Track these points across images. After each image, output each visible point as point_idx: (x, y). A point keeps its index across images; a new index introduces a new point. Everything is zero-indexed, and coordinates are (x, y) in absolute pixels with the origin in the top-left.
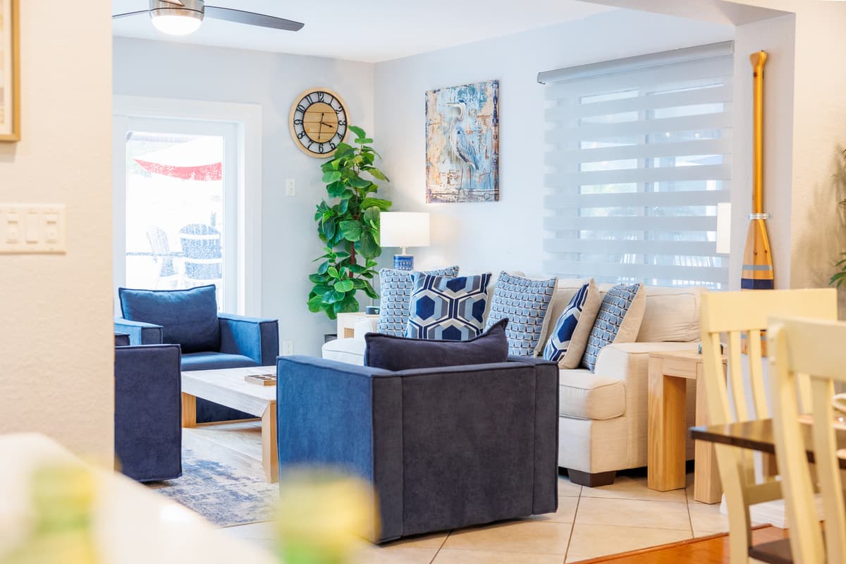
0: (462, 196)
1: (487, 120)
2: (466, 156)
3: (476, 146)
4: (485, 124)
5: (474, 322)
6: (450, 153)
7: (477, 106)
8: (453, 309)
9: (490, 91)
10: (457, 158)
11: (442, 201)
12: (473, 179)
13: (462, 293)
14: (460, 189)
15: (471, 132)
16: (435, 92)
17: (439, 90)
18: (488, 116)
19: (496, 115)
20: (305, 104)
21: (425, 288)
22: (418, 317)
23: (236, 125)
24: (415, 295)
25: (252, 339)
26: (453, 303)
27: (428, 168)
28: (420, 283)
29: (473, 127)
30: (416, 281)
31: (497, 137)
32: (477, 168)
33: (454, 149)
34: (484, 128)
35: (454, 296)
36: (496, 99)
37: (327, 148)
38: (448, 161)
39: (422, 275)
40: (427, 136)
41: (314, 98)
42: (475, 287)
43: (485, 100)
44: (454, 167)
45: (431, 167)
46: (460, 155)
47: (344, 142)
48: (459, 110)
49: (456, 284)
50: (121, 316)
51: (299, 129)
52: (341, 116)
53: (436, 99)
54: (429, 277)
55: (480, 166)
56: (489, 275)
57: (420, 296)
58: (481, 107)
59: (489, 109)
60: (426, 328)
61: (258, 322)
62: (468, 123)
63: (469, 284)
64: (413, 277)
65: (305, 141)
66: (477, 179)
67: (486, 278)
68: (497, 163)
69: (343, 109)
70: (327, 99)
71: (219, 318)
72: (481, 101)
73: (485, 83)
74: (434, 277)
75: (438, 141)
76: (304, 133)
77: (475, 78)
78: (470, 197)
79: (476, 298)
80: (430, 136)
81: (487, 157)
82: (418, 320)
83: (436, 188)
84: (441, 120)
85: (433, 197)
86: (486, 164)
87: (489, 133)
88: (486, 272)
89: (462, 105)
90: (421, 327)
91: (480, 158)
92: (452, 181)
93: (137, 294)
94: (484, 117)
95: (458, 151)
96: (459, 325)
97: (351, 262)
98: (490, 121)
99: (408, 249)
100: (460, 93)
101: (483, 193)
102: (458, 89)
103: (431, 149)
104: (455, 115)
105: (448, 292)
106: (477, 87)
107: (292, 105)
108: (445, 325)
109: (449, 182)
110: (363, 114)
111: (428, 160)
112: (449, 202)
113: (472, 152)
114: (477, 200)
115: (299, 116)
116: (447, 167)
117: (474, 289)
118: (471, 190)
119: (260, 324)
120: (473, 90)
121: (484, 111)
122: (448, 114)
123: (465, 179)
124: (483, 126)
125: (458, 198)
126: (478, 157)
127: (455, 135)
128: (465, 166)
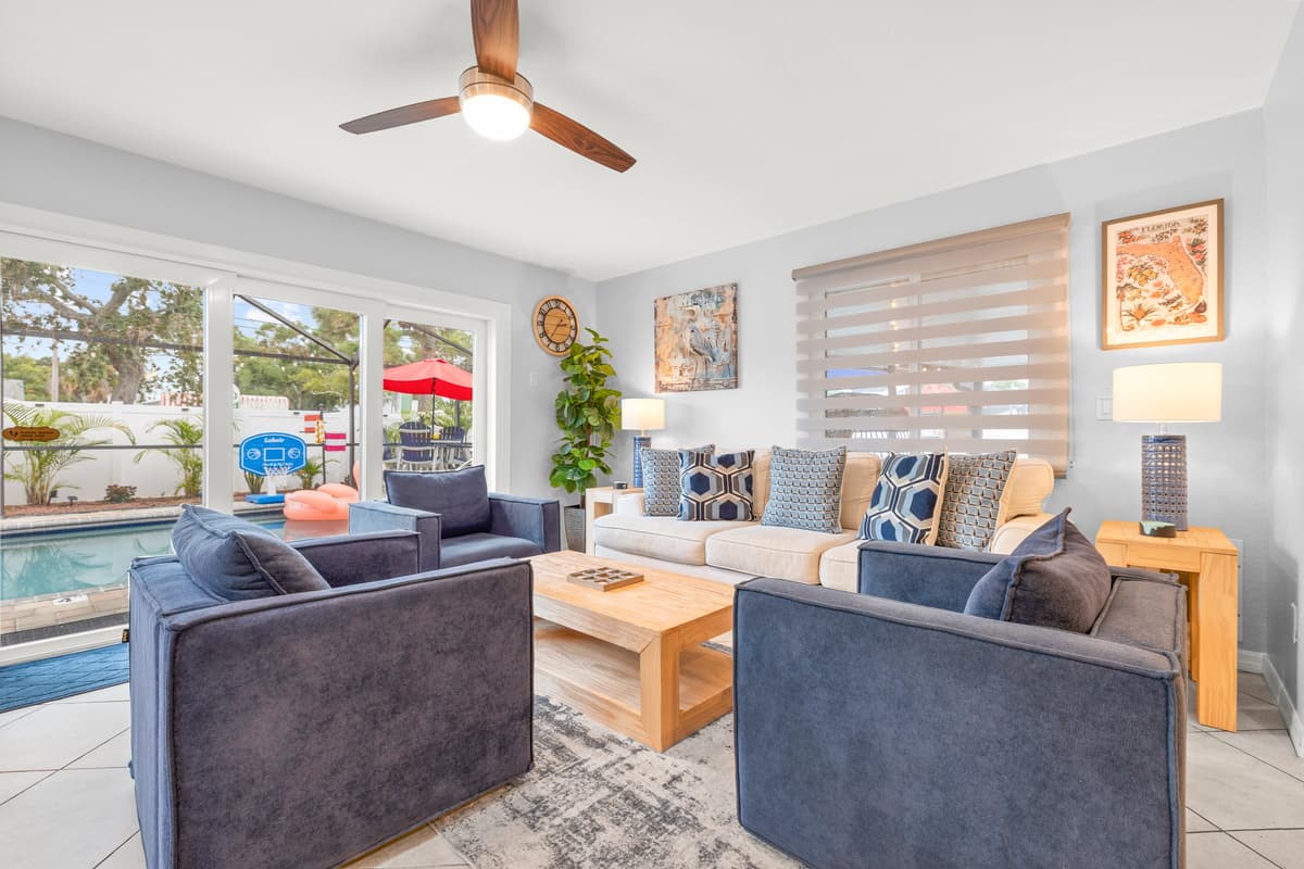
0: (696, 385)
1: (726, 318)
2: (701, 351)
3: (714, 344)
4: (723, 321)
5: (747, 496)
6: (682, 350)
7: (714, 307)
8: (728, 484)
9: (729, 292)
10: (690, 353)
11: (674, 391)
12: (710, 370)
13: (733, 469)
14: (693, 380)
15: (707, 330)
16: (665, 299)
17: (670, 297)
18: (728, 315)
19: (735, 313)
20: (545, 308)
21: (697, 465)
22: (694, 493)
23: (486, 322)
24: (686, 473)
25: (535, 521)
26: (727, 479)
27: (657, 364)
28: (690, 461)
29: (709, 326)
30: (686, 460)
31: (735, 332)
32: (714, 360)
33: (688, 346)
34: (722, 326)
35: (727, 472)
36: (735, 299)
37: (562, 347)
38: (680, 356)
39: (691, 453)
40: (656, 337)
41: (553, 304)
42: (744, 463)
43: (723, 301)
44: (687, 361)
45: (661, 363)
46: (695, 350)
47: (576, 341)
48: (693, 312)
49: (727, 461)
50: (386, 499)
51: (541, 330)
52: (572, 322)
53: (666, 305)
54: (698, 455)
55: (717, 358)
56: (753, 452)
57: (693, 472)
58: (718, 307)
59: (728, 308)
60: (703, 503)
61: (541, 503)
62: (703, 322)
63: (738, 460)
64: (681, 455)
65: (545, 339)
66: (714, 370)
67: (751, 454)
68: (735, 355)
69: (574, 318)
70: (563, 307)
71: (490, 499)
72: (718, 302)
73: (723, 287)
74: (703, 455)
75: (669, 340)
76: (544, 334)
77: (711, 283)
78: (707, 385)
79: (746, 473)
80: (659, 335)
81: (726, 350)
82: (694, 495)
83: (666, 380)
84: (672, 322)
85: (662, 388)
86: (724, 357)
87: (728, 331)
88: (750, 448)
89: (695, 308)
90: (698, 503)
91: (718, 352)
92: (686, 373)
93: (404, 477)
94: (722, 317)
95: (692, 346)
96: (735, 499)
97: (585, 444)
98: (729, 319)
99: (646, 432)
100: (694, 298)
101: (721, 382)
102: (690, 295)
103: (662, 348)
104: (688, 317)
105: (720, 468)
106: (714, 292)
107: (536, 307)
108: (722, 499)
109: (681, 374)
110: (589, 319)
111: (657, 356)
112: (681, 391)
113: (708, 347)
114: (714, 387)
115: (540, 318)
116: (680, 361)
117: (744, 464)
118: (708, 380)
119: (543, 505)
120: (708, 293)
121: (722, 311)
122: (680, 316)
123: (700, 370)
124: (721, 324)
125: (692, 387)
126: (715, 350)
127: (688, 334)
128: (700, 359)
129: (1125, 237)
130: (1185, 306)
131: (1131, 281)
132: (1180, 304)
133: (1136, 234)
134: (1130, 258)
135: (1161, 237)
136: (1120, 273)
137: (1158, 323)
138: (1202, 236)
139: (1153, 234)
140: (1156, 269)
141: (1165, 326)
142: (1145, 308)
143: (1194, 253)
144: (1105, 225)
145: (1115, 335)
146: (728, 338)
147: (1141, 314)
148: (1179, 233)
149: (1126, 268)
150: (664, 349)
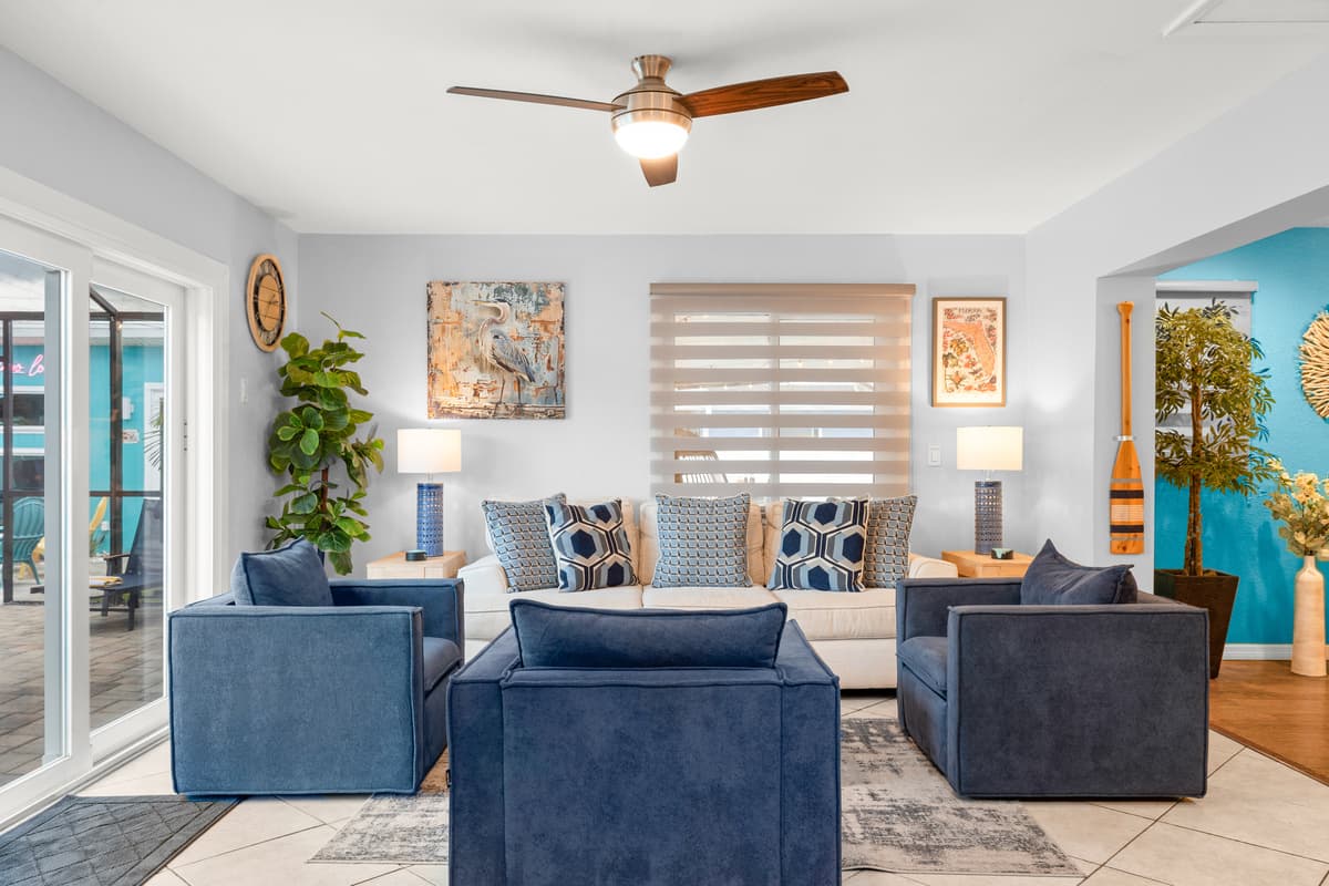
0: (502, 410)
1: (550, 327)
2: (511, 365)
3: (531, 355)
4: (546, 330)
6: (478, 360)
7: (532, 309)
8: (612, 542)
9: (556, 293)
10: (493, 367)
11: (462, 417)
13: (611, 524)
14: (497, 404)
15: (520, 338)
16: (447, 284)
17: (456, 283)
18: (552, 322)
19: (563, 322)
21: (574, 520)
22: (579, 556)
24: (561, 532)
26: (609, 536)
27: (432, 377)
28: (566, 518)
29: (523, 332)
30: (557, 515)
31: (563, 347)
32: (532, 379)
33: (488, 355)
34: (545, 337)
35: (607, 528)
36: (563, 304)
38: (474, 369)
40: (429, 337)
42: (617, 515)
43: (547, 304)
44: (487, 377)
45: (438, 374)
46: (500, 363)
48: (497, 311)
49: (603, 513)
53: (450, 294)
54: (572, 508)
55: (537, 377)
58: (538, 310)
59: (553, 314)
60: (591, 568)
62: (511, 327)
63: (612, 512)
66: (532, 393)
67: (619, 504)
68: (562, 377)
72: (538, 304)
73: (546, 285)
74: (576, 508)
75: (454, 344)
77: (527, 275)
78: (520, 412)
79: (621, 529)
80: (435, 336)
81: (550, 368)
83: (447, 400)
84: (461, 319)
85: (439, 410)
86: (545, 377)
87: (553, 344)
88: (615, 497)
89: (499, 305)
91: (538, 369)
92: (484, 394)
94: (545, 324)
95: (495, 357)
98: (556, 328)
99: (436, 476)
100: (498, 291)
101: (543, 409)
102: (493, 287)
103: (440, 353)
104: (488, 316)
105: (599, 523)
106: (532, 288)
109: (476, 395)
111: (431, 366)
112: (477, 417)
113: (523, 361)
114: (531, 416)
116: (474, 375)
120: (523, 290)
121: (544, 316)
122: (474, 314)
123: (509, 392)
124: (543, 334)
125: (494, 413)
126: (533, 367)
127: (488, 340)
128: (507, 375)
129: (949, 313)
130: (984, 378)
131: (952, 351)
132: (981, 375)
133: (956, 312)
134: (952, 332)
135: (971, 319)
136: (945, 343)
137: (969, 388)
138: (994, 324)
139: (966, 315)
140: (967, 344)
141: (972, 391)
142: (960, 376)
143: (990, 336)
144: (935, 301)
145: (941, 397)
146: (554, 353)
147: (958, 381)
148: (981, 318)
149: (949, 339)
150: (444, 355)
